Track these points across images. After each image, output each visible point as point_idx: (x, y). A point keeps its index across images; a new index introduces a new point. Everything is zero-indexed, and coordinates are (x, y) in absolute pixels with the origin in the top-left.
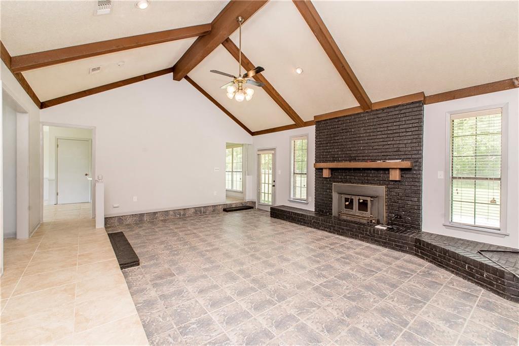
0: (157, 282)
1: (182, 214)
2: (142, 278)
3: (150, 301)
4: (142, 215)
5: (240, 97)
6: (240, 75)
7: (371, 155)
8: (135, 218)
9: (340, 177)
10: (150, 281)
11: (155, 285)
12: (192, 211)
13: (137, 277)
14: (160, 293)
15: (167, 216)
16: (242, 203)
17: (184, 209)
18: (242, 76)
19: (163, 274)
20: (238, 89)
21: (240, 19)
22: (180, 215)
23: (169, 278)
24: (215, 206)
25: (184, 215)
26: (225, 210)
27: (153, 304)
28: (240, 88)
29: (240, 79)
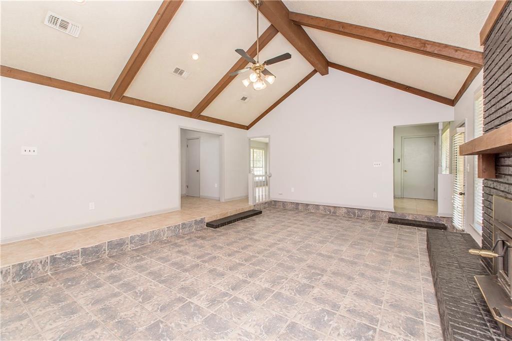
1: (332, 211)
4: (298, 204)
8: (293, 206)
12: (344, 211)
15: (318, 210)
16: (429, 218)
17: (335, 207)
22: (330, 212)
24: (375, 211)
25: (334, 213)
26: (392, 221)
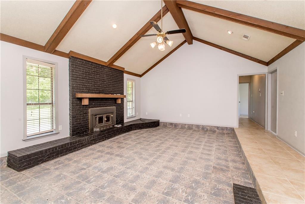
0: (225, 168)
2: (234, 175)
3: (234, 162)
7: (109, 91)
9: (93, 104)
10: (229, 171)
11: (228, 167)
13: (237, 178)
14: (227, 163)
19: (219, 171)
23: (217, 167)
27: (232, 160)
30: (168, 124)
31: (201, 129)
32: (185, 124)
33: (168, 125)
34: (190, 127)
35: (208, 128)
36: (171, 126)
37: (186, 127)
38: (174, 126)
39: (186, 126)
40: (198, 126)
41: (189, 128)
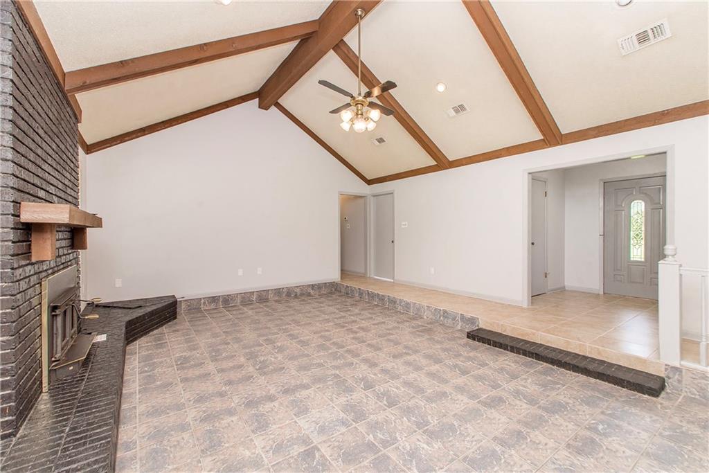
5: (360, 125)
6: (360, 94)
18: (363, 94)
20: (357, 114)
21: (360, 13)
28: (360, 112)
29: (361, 98)
30: (203, 301)
31: (284, 295)
32: (251, 292)
33: (205, 303)
34: (263, 297)
35: (298, 290)
36: (213, 306)
37: (254, 299)
38: (225, 302)
39: (254, 297)
40: (278, 292)
41: (260, 300)
